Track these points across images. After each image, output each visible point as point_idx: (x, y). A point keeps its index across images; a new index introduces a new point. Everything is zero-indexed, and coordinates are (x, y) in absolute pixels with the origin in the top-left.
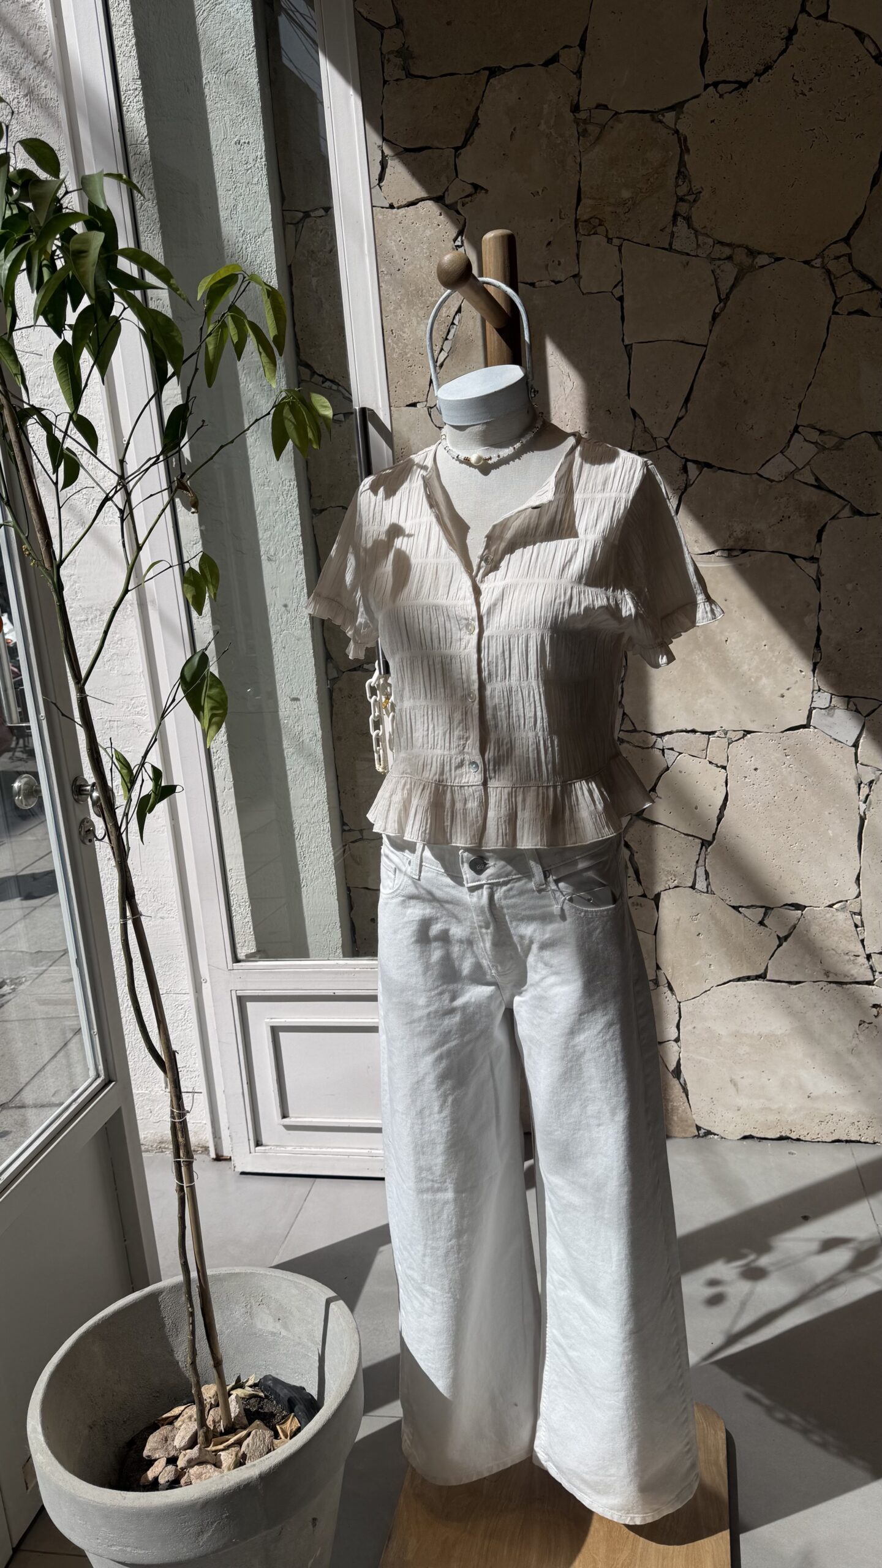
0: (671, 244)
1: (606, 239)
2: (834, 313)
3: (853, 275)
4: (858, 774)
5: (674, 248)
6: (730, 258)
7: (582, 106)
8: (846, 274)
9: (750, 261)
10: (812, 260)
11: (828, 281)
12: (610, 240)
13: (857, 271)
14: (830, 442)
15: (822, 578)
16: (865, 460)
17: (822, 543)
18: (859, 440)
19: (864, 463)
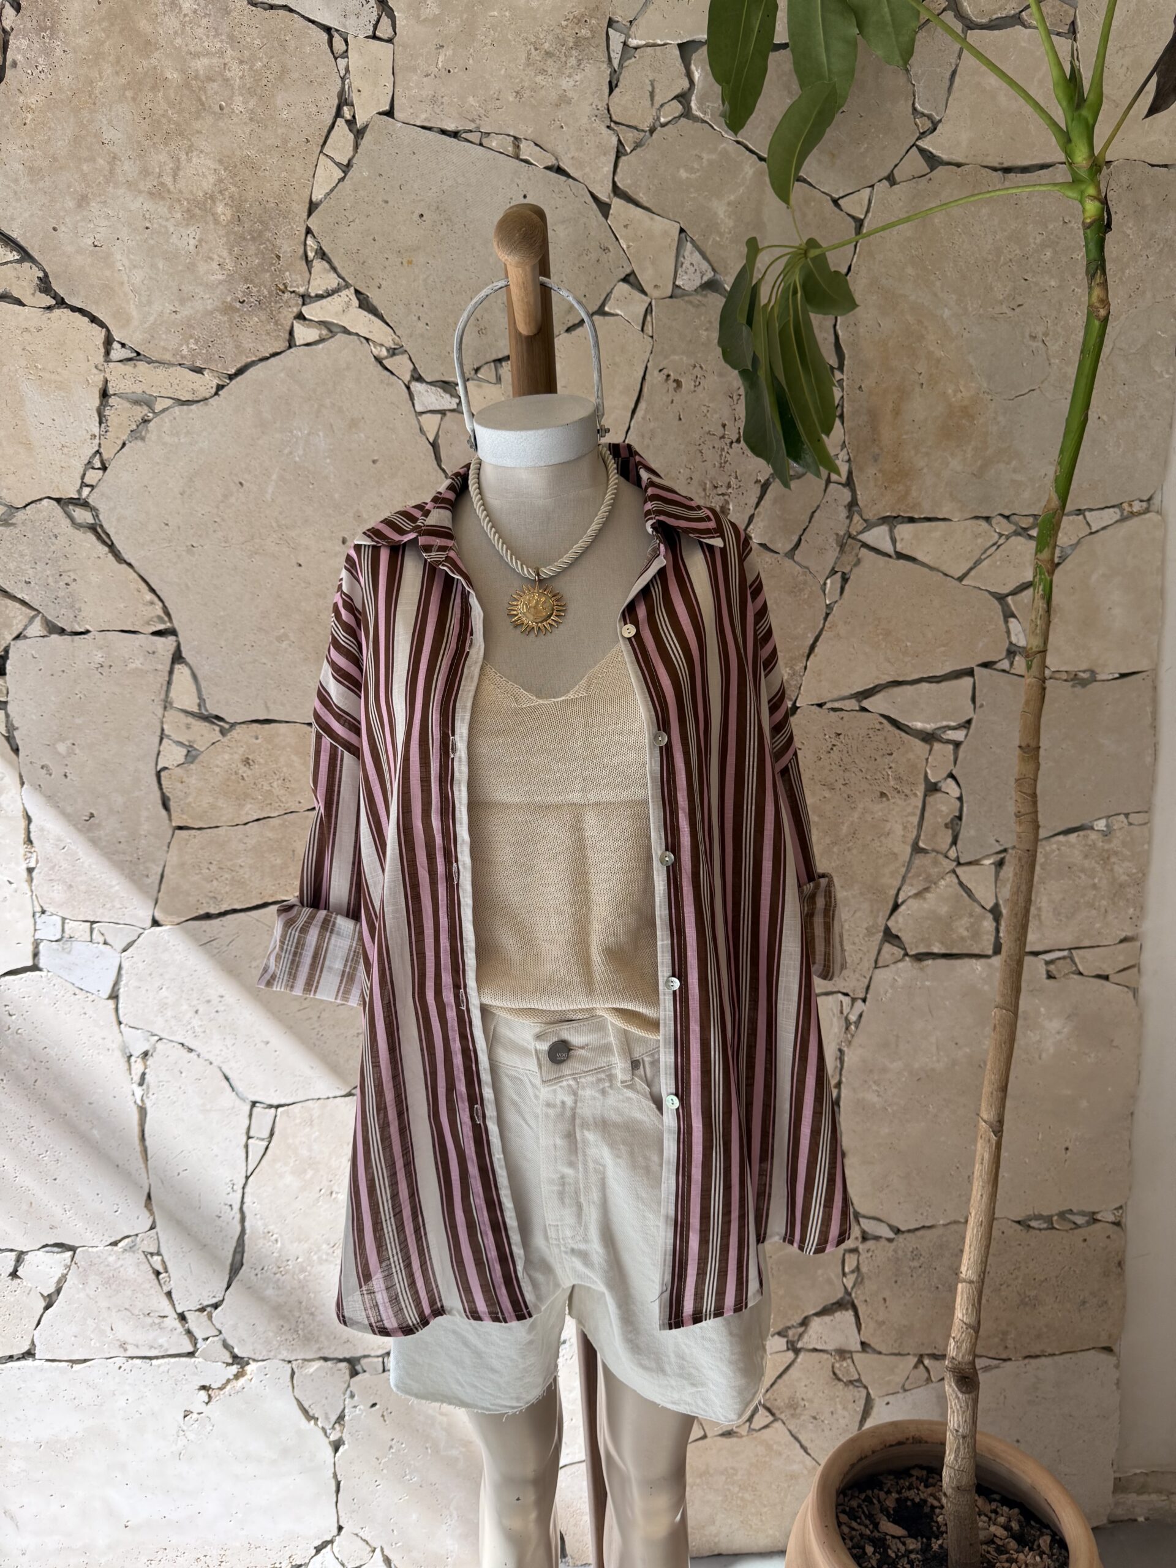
4: (124, 1040)
15: (16, 733)
16: (53, 544)
17: (8, 677)
18: (39, 511)
19: (53, 548)
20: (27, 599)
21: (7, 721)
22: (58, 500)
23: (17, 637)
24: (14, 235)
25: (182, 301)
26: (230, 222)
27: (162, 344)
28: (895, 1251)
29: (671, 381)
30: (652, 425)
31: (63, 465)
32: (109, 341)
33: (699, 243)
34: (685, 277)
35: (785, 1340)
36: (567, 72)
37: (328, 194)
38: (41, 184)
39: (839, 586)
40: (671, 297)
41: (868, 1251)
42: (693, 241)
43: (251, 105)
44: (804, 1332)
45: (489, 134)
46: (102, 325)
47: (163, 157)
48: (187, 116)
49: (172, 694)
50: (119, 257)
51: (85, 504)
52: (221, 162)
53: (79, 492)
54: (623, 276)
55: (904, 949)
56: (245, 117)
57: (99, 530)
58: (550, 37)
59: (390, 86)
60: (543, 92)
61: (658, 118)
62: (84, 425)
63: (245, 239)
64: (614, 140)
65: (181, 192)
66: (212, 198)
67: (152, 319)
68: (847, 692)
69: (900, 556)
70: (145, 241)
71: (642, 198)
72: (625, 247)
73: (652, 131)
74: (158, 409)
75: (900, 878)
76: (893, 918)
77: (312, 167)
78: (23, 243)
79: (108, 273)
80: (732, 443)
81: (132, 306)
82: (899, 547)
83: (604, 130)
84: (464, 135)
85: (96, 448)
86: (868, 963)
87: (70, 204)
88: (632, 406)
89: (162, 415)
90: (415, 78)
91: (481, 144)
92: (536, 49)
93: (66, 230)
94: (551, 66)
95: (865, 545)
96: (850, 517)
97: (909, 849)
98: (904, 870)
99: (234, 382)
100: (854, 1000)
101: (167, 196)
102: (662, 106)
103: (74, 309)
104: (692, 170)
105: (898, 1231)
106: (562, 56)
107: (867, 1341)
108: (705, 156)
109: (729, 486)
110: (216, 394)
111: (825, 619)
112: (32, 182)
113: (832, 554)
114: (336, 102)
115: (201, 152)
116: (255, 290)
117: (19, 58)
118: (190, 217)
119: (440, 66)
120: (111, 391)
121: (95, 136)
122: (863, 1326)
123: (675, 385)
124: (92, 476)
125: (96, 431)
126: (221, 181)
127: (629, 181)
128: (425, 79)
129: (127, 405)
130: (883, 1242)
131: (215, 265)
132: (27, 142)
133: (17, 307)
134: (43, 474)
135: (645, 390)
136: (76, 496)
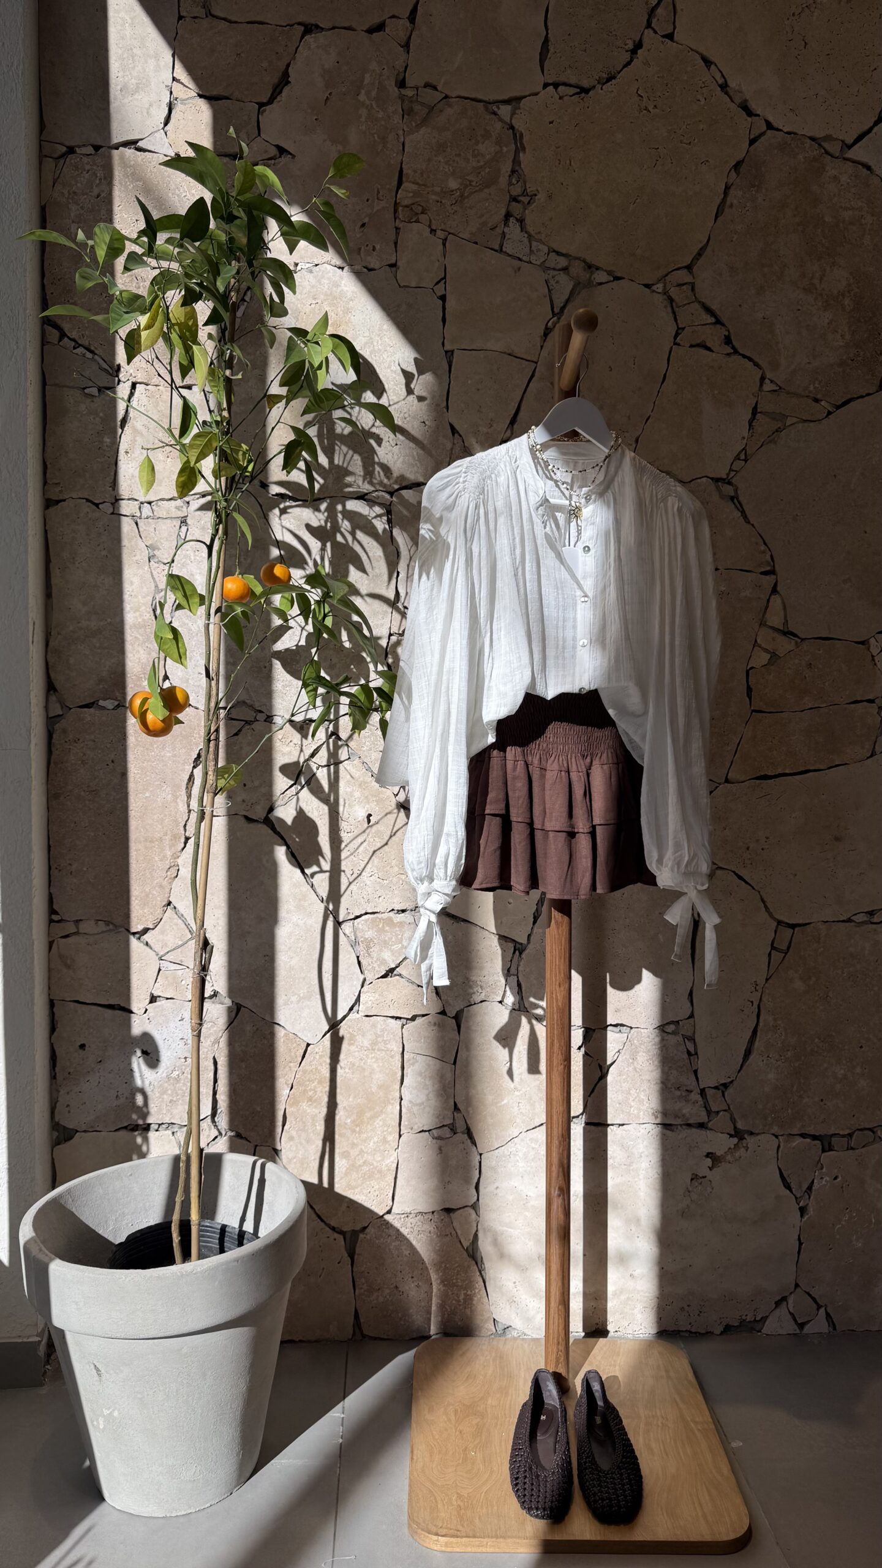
0: (501, 246)
1: (428, 230)
3: (696, 305)
5: (504, 249)
6: (565, 269)
7: (410, 82)
8: (689, 304)
9: (588, 276)
10: (653, 285)
11: (669, 309)
12: (433, 231)
13: (700, 302)
16: (705, 508)
18: (700, 485)
22: (712, 479)
24: (714, 307)
25: (815, 357)
26: (852, 310)
27: (797, 382)
31: (721, 456)
32: (763, 379)
38: (736, 278)
43: (875, 241)
46: (760, 368)
47: (815, 268)
48: (835, 244)
49: (767, 616)
50: (778, 327)
51: (729, 483)
52: (851, 273)
53: (728, 475)
56: (871, 248)
57: (735, 501)
62: (740, 430)
63: (860, 321)
65: (823, 289)
66: (843, 295)
67: (794, 367)
70: (797, 317)
74: (788, 423)
78: (719, 313)
79: (770, 336)
81: (782, 358)
85: (744, 446)
87: (753, 291)
89: (790, 428)
93: (748, 307)
99: (839, 410)
101: (814, 291)
103: (744, 356)
110: (826, 417)
112: (731, 276)
115: (840, 266)
116: (862, 353)
117: (735, 202)
118: (827, 305)
120: (759, 410)
121: (775, 252)
124: (738, 464)
125: (746, 435)
126: (850, 285)
129: (768, 419)
131: (839, 336)
132: (732, 251)
133: (708, 352)
134: (707, 460)
136: (725, 477)
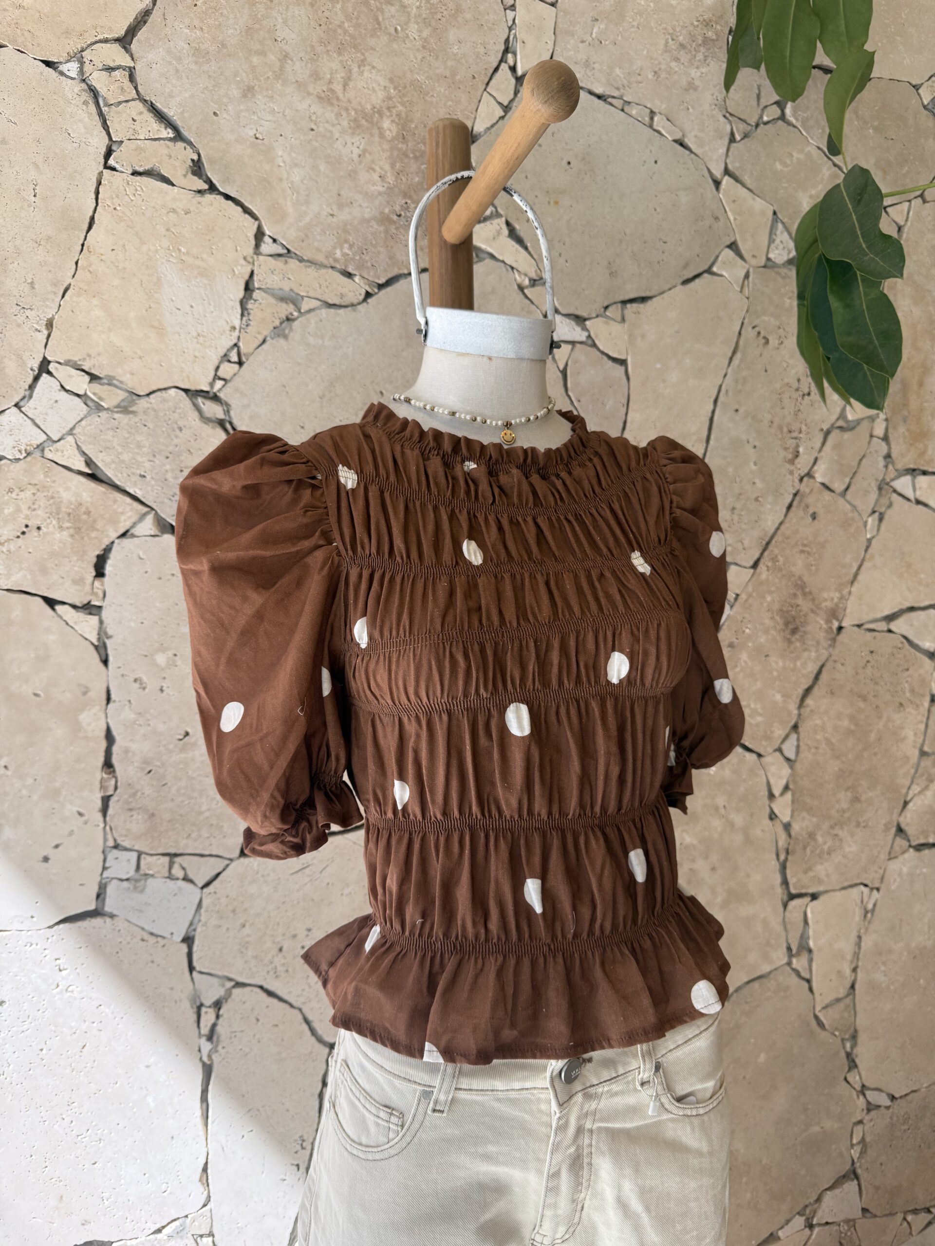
2: (106, 167)
3: (139, 105)
4: (195, 990)
8: (127, 101)
10: (61, 63)
11: (92, 108)
13: (145, 101)
14: (111, 397)
15: (108, 643)
16: (177, 437)
17: (106, 579)
18: (164, 401)
19: (176, 441)
20: (139, 494)
21: (100, 628)
22: (186, 391)
23: (124, 535)
24: (170, 112)
25: (341, 206)
26: (394, 138)
27: (316, 244)
28: (891, 1118)
29: (761, 338)
30: (744, 373)
31: (197, 354)
32: (259, 235)
33: (787, 225)
34: (777, 252)
35: (804, 1218)
36: (696, 64)
37: (488, 129)
38: (205, 67)
39: (876, 523)
40: (765, 267)
41: (871, 1120)
42: (783, 223)
43: (425, 34)
44: (819, 1207)
45: (629, 103)
46: (255, 218)
47: (335, 65)
48: (363, 32)
50: (280, 153)
51: (215, 398)
52: (391, 80)
53: (212, 385)
54: (728, 243)
55: (909, 841)
56: (419, 44)
57: (228, 426)
58: (684, 32)
59: (551, 43)
60: (676, 77)
61: (761, 117)
62: (225, 316)
63: (407, 156)
64: (728, 128)
65: (349, 101)
66: (380, 113)
67: (307, 219)
68: (879, 615)
69: (918, 502)
70: (310, 141)
71: (747, 179)
72: (732, 218)
73: (757, 126)
74: (304, 307)
75: (910, 778)
76: (903, 814)
77: (476, 101)
78: (179, 123)
79: (267, 167)
80: (804, 395)
81: (289, 203)
82: (918, 494)
83: (722, 119)
84: (610, 100)
85: (235, 341)
86: (884, 856)
87: (235, 93)
88: (730, 354)
89: (309, 316)
90: (572, 41)
91: (623, 110)
92: (673, 40)
93: (228, 117)
94: (684, 56)
95: (895, 491)
96: (886, 467)
97: (917, 753)
98: (913, 771)
99: (383, 292)
100: (872, 889)
101: (335, 102)
102: (766, 107)
103: (227, 197)
104: (785, 165)
105: (893, 1098)
106: (692, 49)
107: (867, 1207)
108: (794, 154)
109: (800, 432)
110: (365, 301)
111: (866, 551)
112: (196, 63)
113: (874, 495)
114: (502, 47)
115: (373, 67)
116: (412, 206)
118: (356, 127)
119: (594, 35)
120: (256, 285)
121: (269, 31)
122: (864, 1192)
123: (763, 341)
124: (227, 370)
125: (237, 323)
126: (390, 98)
127: (737, 165)
128: (581, 45)
129: (272, 300)
130: (883, 1110)
131: (376, 177)
132: (196, 22)
133: (165, 185)
134: (174, 362)
135: (741, 342)
136: (207, 389)
